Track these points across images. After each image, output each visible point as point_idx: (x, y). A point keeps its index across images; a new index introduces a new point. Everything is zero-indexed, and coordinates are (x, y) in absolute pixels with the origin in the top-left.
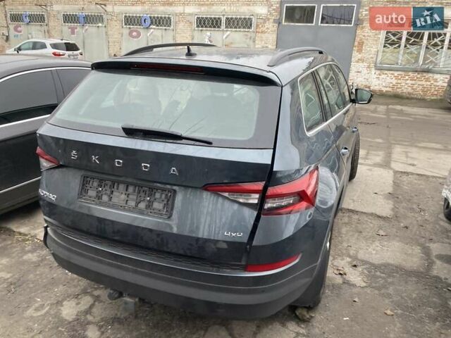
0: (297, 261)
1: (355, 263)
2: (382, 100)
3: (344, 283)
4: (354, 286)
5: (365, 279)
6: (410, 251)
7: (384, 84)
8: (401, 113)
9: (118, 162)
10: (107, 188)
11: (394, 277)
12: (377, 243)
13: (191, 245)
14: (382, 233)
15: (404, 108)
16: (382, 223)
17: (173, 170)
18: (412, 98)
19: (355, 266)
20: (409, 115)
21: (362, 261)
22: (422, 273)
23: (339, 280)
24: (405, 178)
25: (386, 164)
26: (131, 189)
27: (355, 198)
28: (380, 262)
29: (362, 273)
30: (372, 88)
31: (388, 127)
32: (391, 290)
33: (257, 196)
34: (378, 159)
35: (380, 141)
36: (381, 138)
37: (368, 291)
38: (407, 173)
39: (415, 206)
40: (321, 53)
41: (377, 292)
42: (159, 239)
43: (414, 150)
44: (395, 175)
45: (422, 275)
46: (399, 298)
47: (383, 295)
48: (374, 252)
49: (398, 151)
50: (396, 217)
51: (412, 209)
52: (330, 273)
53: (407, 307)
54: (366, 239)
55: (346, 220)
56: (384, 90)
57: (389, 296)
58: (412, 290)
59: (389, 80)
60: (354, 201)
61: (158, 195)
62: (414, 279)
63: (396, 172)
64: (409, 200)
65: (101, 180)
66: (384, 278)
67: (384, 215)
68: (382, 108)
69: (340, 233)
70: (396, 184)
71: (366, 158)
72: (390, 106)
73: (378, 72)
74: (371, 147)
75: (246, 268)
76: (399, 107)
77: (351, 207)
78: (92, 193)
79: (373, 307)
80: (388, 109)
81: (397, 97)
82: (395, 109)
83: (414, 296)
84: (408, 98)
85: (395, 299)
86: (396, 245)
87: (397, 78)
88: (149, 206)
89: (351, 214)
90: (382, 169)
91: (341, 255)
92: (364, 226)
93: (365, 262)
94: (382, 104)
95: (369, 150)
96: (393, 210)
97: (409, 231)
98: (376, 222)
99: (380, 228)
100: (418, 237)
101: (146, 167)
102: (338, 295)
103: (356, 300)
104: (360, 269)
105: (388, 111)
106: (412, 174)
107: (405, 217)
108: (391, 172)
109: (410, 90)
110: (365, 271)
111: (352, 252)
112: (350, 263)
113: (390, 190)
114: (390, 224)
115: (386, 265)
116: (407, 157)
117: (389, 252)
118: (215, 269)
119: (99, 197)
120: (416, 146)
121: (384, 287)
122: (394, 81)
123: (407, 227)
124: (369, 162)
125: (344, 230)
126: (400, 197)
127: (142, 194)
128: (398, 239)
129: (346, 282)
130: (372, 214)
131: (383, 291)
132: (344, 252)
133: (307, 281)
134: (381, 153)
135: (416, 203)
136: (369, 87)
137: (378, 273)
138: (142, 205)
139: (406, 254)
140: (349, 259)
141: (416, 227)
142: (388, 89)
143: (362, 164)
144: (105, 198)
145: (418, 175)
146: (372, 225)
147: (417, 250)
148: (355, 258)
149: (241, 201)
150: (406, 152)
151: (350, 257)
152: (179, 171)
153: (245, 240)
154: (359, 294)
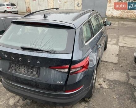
0: (82, 87)
1: (105, 80)
2: (117, 20)
3: (101, 87)
4: (104, 88)
5: (108, 86)
6: (123, 75)
7: (118, 14)
8: (123, 24)
9: (20, 59)
10: (18, 67)
11: (117, 84)
12: (112, 73)
13: (46, 86)
14: (114, 69)
15: (124, 22)
16: (114, 65)
17: (38, 62)
18: (127, 19)
19: (105, 81)
20: (126, 25)
21: (107, 79)
22: (126, 83)
23: (99, 87)
24: (123, 48)
25: (117, 44)
26: (25, 67)
27: (106, 57)
28: (113, 80)
29: (107, 84)
30: (114, 16)
31: (118, 30)
32: (115, 89)
33: (67, 69)
34: (114, 42)
35: (115, 35)
36: (116, 34)
37: (108, 90)
38: (123, 47)
39: (125, 59)
40: (93, 10)
41: (111, 90)
42: (36, 84)
43: (126, 38)
44: (119, 48)
45: (126, 84)
46: (118, 92)
47: (113, 91)
48: (111, 76)
49: (121, 39)
50: (119, 63)
51: (124, 60)
52: (97, 84)
53: (120, 95)
54: (109, 71)
55: (103, 65)
56: (118, 16)
57: (115, 91)
58: (122, 89)
59: (119, 13)
60: (106, 58)
61: (34, 69)
62: (123, 85)
63: (120, 46)
64: (124, 57)
65: (16, 64)
66: (113, 85)
67: (115, 62)
68: (117, 23)
69: (100, 69)
70: (120, 51)
71: (110, 42)
72: (120, 22)
73: (116, 10)
74: (112, 37)
75: (65, 92)
76: (122, 22)
77: (104, 60)
78: (13, 68)
79: (109, 96)
80: (119, 23)
81: (122, 19)
82: (121, 23)
83: (123, 91)
84: (126, 19)
85: (116, 92)
86: (118, 73)
87: (122, 12)
88: (32, 73)
89: (104, 62)
90: (115, 46)
91: (100, 78)
92: (108, 67)
93: (108, 80)
94: (117, 21)
95: (111, 39)
96: (118, 60)
97: (122, 68)
98: (113, 65)
99: (114, 67)
100: (125, 70)
101: (29, 61)
102: (99, 92)
103: (104, 93)
104: (106, 82)
105: (119, 24)
106: (125, 47)
107: (122, 63)
108: (118, 46)
109: (126, 16)
110: (108, 83)
111: (104, 76)
112: (103, 80)
113: (118, 53)
114: (117, 66)
115: (115, 81)
116: (124, 41)
117: (116, 76)
118: (55, 92)
119: (16, 70)
120: (127, 37)
121: (114, 88)
122: (121, 13)
123: (122, 66)
124: (111, 43)
125: (102, 68)
126: (121, 56)
127: (29, 69)
128: (119, 71)
129: (102, 87)
130: (111, 62)
131: (113, 90)
132: (101, 76)
133: (86, 92)
134: (116, 40)
135: (125, 57)
136: (113, 15)
137: (112, 83)
138: (29, 73)
139: (121, 76)
140: (103, 79)
141: (125, 66)
142: (119, 16)
143: (109, 44)
144: (17, 70)
145: (127, 47)
146: (111, 66)
147: (125, 75)
148: (105, 78)
149: (62, 71)
150: (124, 39)
151: (103, 78)
152: (40, 62)
153: (64, 84)
154: (105, 91)
